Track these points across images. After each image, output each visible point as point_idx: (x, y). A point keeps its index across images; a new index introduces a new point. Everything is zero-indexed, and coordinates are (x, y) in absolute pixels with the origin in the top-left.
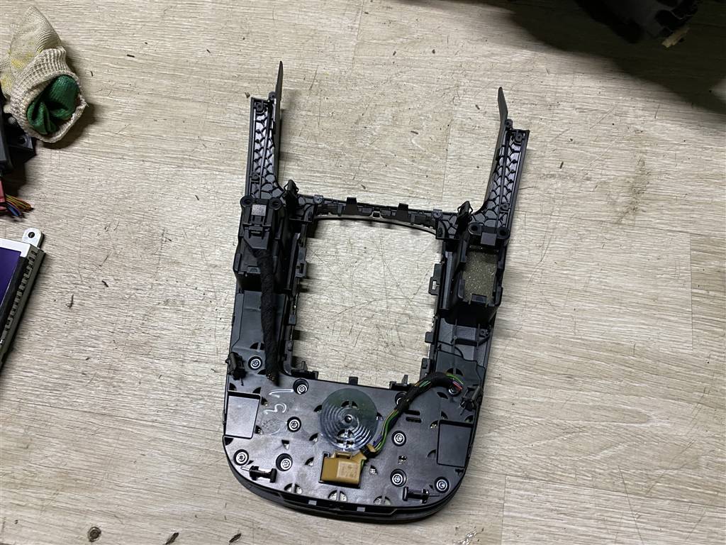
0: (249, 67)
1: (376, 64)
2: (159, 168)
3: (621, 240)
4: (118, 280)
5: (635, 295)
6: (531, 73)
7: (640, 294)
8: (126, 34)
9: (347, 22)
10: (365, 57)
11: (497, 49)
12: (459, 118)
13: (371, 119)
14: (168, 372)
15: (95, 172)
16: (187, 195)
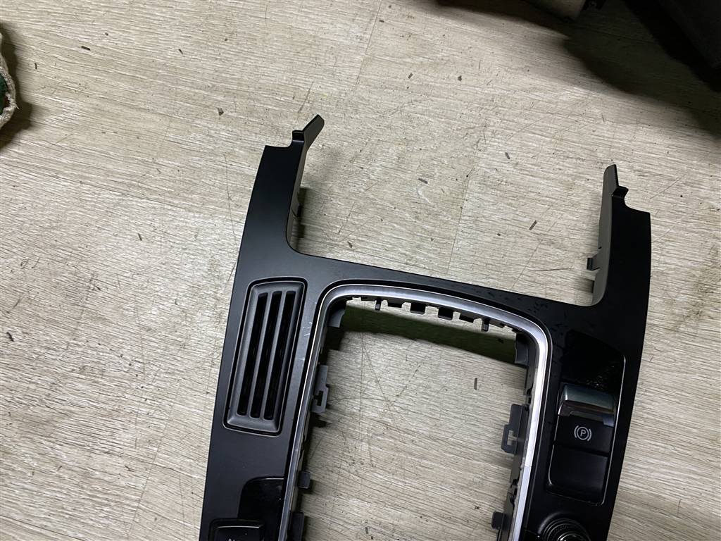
0: (228, 76)
1: (386, 88)
2: (99, 194)
3: (675, 353)
4: (27, 333)
5: (687, 432)
6: (581, 118)
7: (695, 431)
8: (84, 21)
9: (356, 30)
10: (373, 77)
11: (541, 82)
12: (482, 167)
13: (370, 158)
14: (71, 463)
15: (20, 190)
16: (128, 233)
